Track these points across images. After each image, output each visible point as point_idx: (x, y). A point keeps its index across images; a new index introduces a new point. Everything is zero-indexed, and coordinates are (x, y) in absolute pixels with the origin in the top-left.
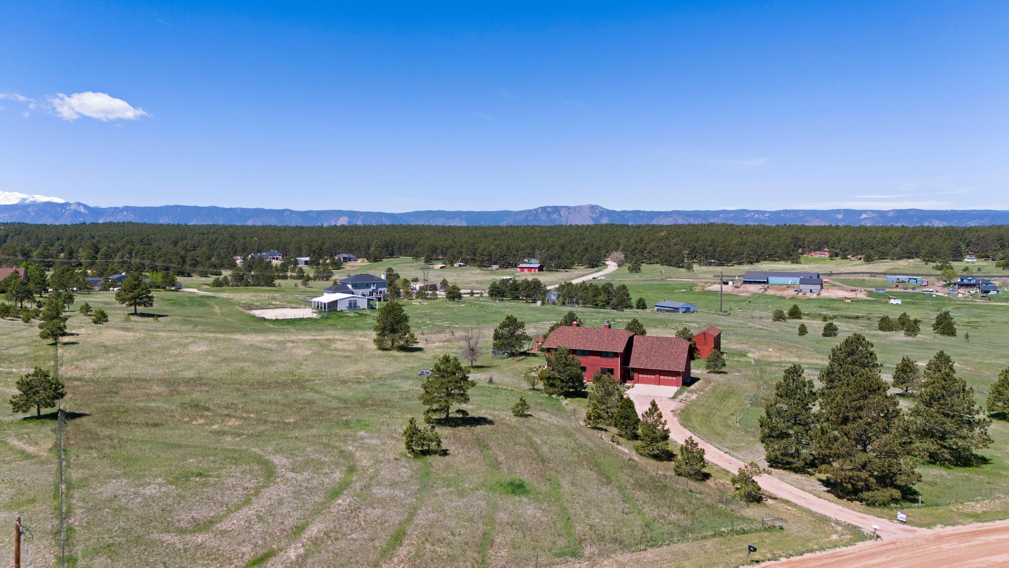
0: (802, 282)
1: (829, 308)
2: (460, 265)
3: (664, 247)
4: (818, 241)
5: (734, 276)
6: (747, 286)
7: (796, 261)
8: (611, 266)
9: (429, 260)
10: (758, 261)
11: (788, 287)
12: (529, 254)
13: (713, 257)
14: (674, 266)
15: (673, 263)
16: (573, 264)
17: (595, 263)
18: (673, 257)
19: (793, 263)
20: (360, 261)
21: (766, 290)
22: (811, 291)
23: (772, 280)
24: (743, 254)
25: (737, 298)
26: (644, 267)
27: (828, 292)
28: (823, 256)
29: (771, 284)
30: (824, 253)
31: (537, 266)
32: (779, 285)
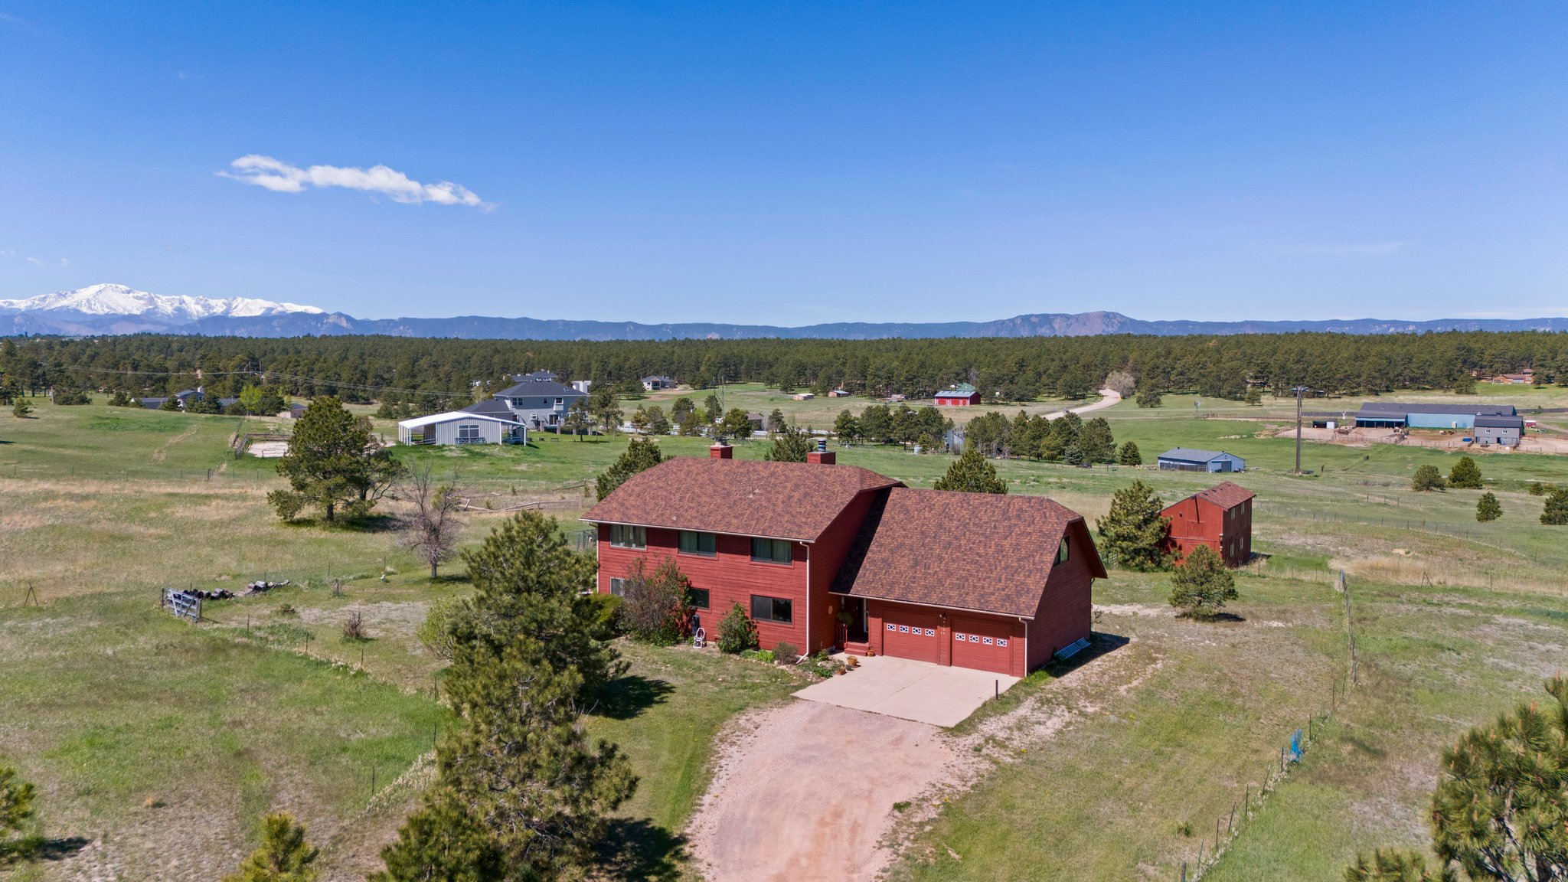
0: (1478, 424)
1: (1541, 472)
2: (839, 395)
3: (1209, 365)
4: (1510, 354)
5: (1340, 414)
6: (1364, 430)
7: (1464, 391)
8: (1110, 397)
9: (788, 388)
10: (1388, 390)
11: (1451, 432)
12: (958, 374)
13: (1300, 381)
15: (1224, 392)
16: (1037, 393)
17: (1079, 391)
18: (1224, 381)
19: (1459, 393)
20: (682, 386)
21: (1402, 438)
22: (1499, 441)
23: (1416, 419)
24: (1359, 376)
25: (1341, 452)
26: (1164, 399)
27: (1537, 443)
28: (1521, 381)
29: (1414, 428)
30: (1522, 376)
31: (968, 394)
32: (1430, 429)
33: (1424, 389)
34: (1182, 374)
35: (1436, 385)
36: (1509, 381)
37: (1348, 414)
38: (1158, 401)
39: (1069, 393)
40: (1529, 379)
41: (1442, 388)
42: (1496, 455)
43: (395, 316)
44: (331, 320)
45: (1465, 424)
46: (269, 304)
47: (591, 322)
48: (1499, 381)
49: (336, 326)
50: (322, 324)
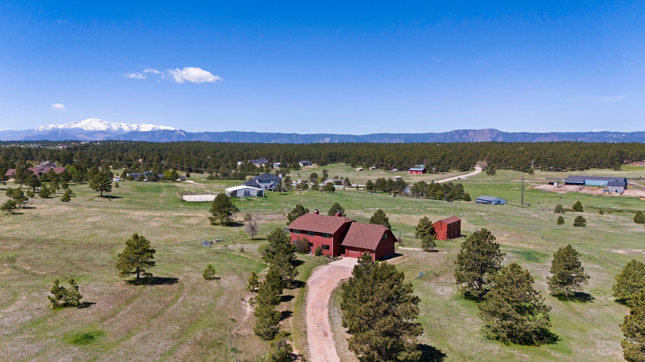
0: (610, 184)
1: (622, 204)
2: (373, 169)
3: (517, 158)
4: (637, 154)
5: (562, 179)
6: (568, 186)
7: (617, 169)
8: (478, 170)
9: (354, 166)
10: (587, 168)
11: (599, 187)
12: (418, 162)
13: (553, 165)
14: (521, 171)
15: (521, 169)
16: (449, 168)
17: (466, 168)
18: (521, 165)
19: (615, 170)
20: (313, 165)
21: (580, 189)
22: (616, 191)
23: (588, 182)
24: (575, 163)
25: (554, 195)
26: (497, 172)
27: (630, 192)
28: (642, 165)
29: (587, 185)
30: (643, 163)
31: (422, 169)
32: (592, 186)
35: (606, 167)
37: (565, 179)
38: (495, 173)
39: (463, 168)
43: (203, 131)
44: (178, 133)
46: (154, 126)
47: (279, 133)
48: (633, 165)
49: (180, 136)
50: (174, 134)
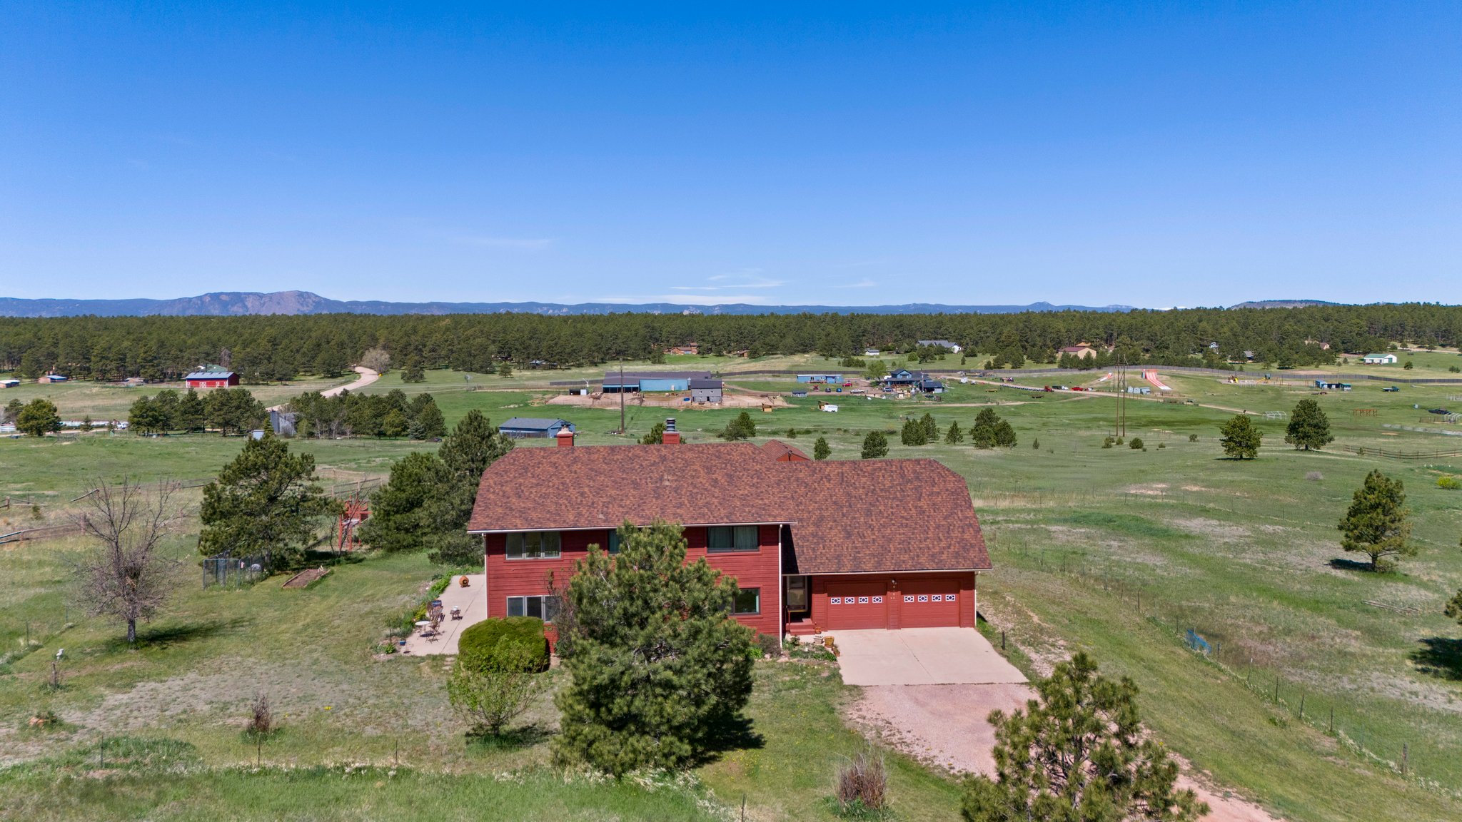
5: (585, 383)
7: (658, 360)
8: (367, 374)
11: (671, 394)
13: (537, 355)
17: (336, 370)
19: (654, 363)
21: (639, 400)
22: (708, 399)
23: (647, 385)
25: (608, 414)
26: (427, 373)
27: (733, 399)
28: (690, 353)
29: (645, 392)
30: (689, 348)
31: (227, 375)
32: (656, 392)
33: (627, 360)
34: (433, 351)
35: (635, 357)
36: (680, 352)
37: (591, 382)
38: (422, 377)
39: (328, 371)
40: (695, 350)
41: (640, 359)
42: (712, 411)
45: (680, 387)
48: (675, 353)
